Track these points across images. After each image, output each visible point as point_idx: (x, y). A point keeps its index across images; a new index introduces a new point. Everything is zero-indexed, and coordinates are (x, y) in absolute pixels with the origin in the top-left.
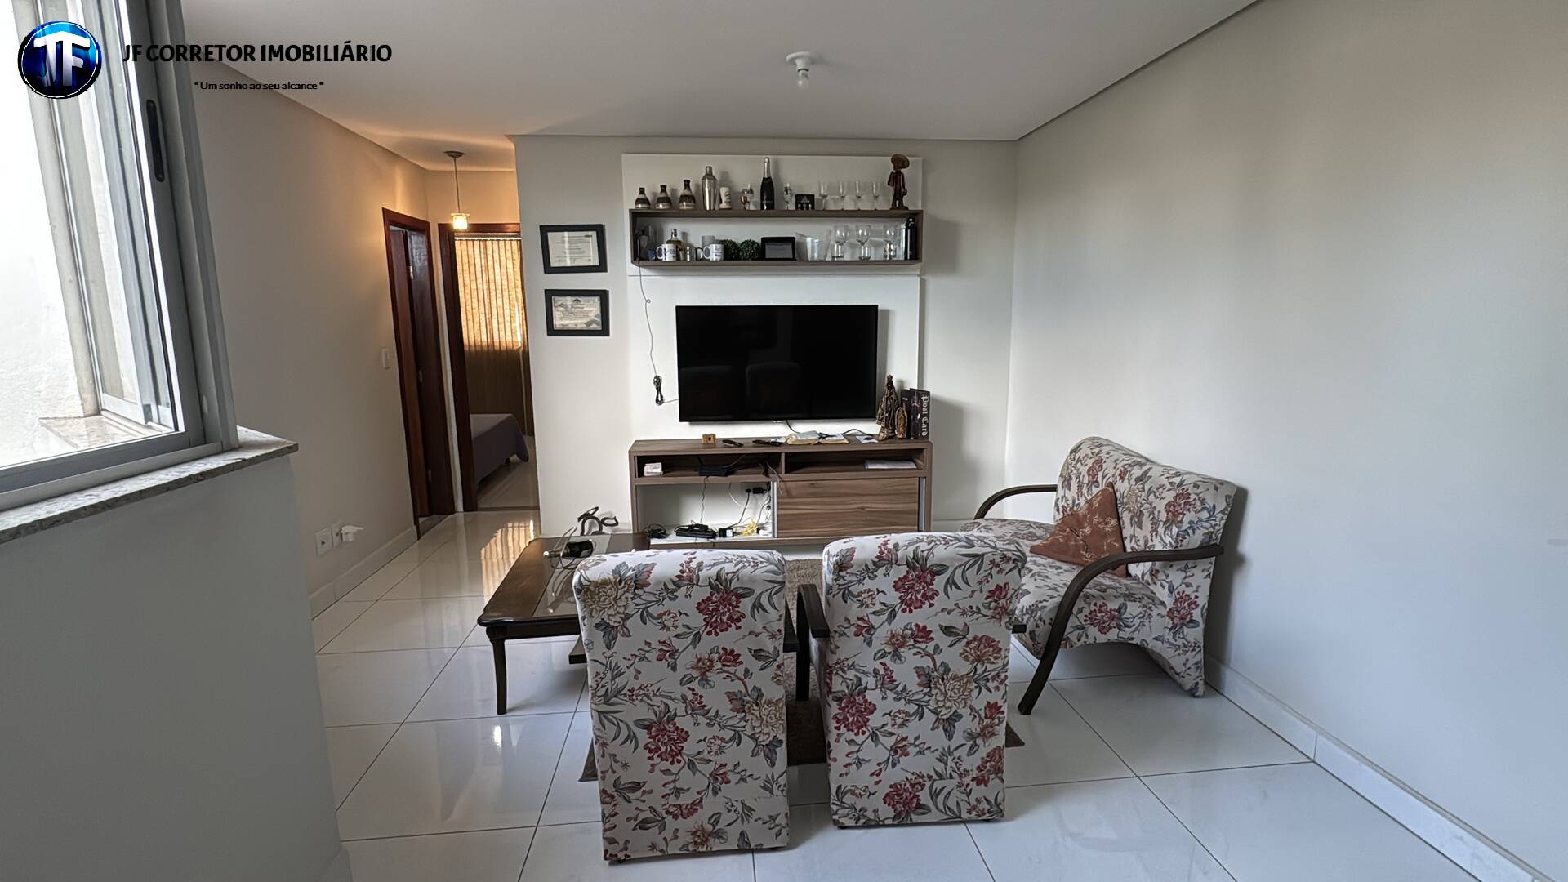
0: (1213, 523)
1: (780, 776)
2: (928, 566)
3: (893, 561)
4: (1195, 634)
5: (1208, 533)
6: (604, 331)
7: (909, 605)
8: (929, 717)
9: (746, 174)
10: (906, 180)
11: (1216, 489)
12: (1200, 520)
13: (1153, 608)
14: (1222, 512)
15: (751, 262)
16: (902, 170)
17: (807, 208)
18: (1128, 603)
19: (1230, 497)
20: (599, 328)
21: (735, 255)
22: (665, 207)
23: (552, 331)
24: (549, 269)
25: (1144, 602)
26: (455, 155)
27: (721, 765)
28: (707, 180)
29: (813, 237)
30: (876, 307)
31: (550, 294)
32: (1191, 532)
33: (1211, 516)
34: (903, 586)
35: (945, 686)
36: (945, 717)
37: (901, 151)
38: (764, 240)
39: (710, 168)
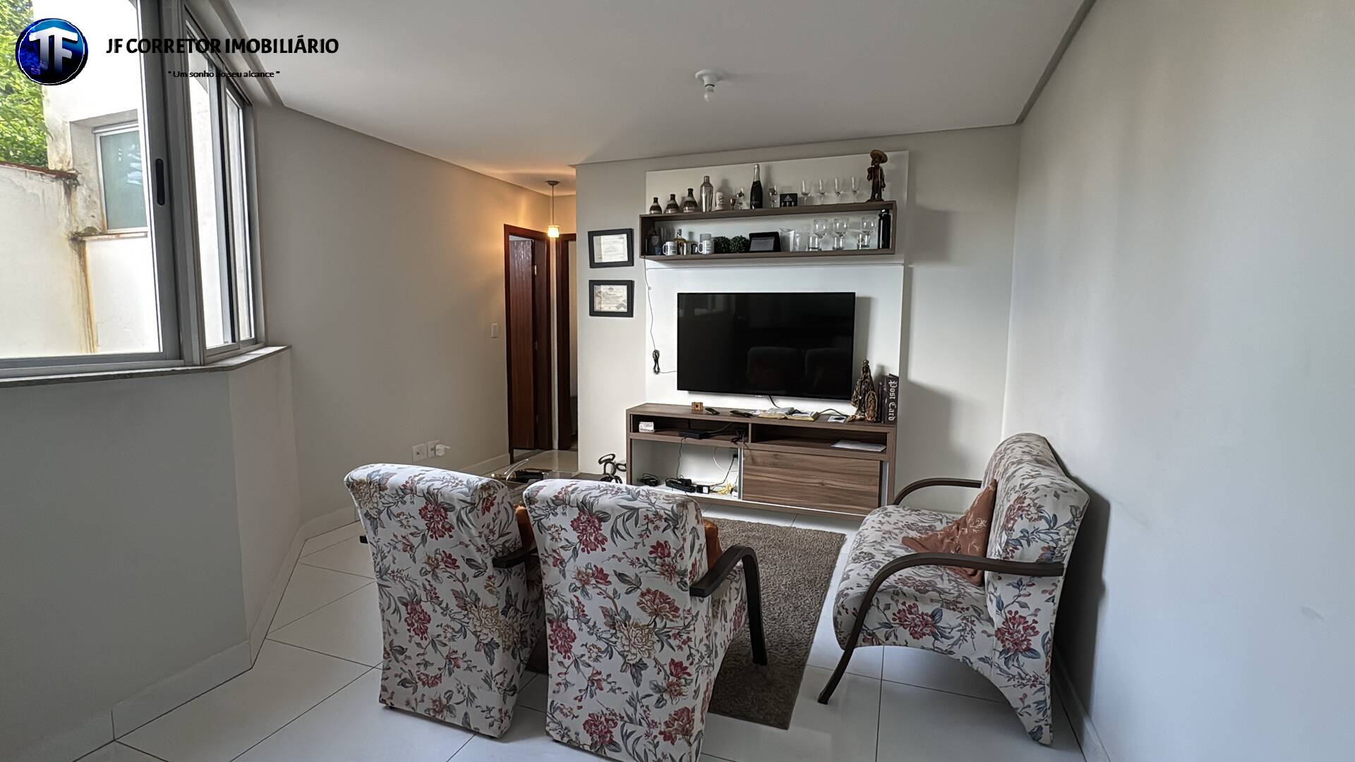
0: (1056, 537)
1: (498, 674)
2: (594, 511)
3: (567, 502)
4: (1038, 666)
5: (1049, 548)
6: (629, 313)
7: (587, 546)
8: (618, 660)
9: (741, 180)
10: (885, 173)
11: (1057, 495)
12: (1037, 531)
13: (976, 622)
14: (1068, 525)
15: (738, 254)
16: (881, 165)
17: (790, 205)
18: (944, 610)
19: (1077, 508)
20: (626, 310)
21: (724, 249)
22: (673, 212)
23: (593, 313)
24: (593, 265)
25: (966, 614)
26: (553, 183)
27: (454, 652)
28: (704, 188)
29: (794, 230)
30: (854, 294)
31: (593, 284)
32: (1024, 542)
33: (1051, 528)
34: (578, 526)
35: (628, 632)
36: (631, 662)
37: (878, 147)
38: (752, 235)
39: (708, 177)
